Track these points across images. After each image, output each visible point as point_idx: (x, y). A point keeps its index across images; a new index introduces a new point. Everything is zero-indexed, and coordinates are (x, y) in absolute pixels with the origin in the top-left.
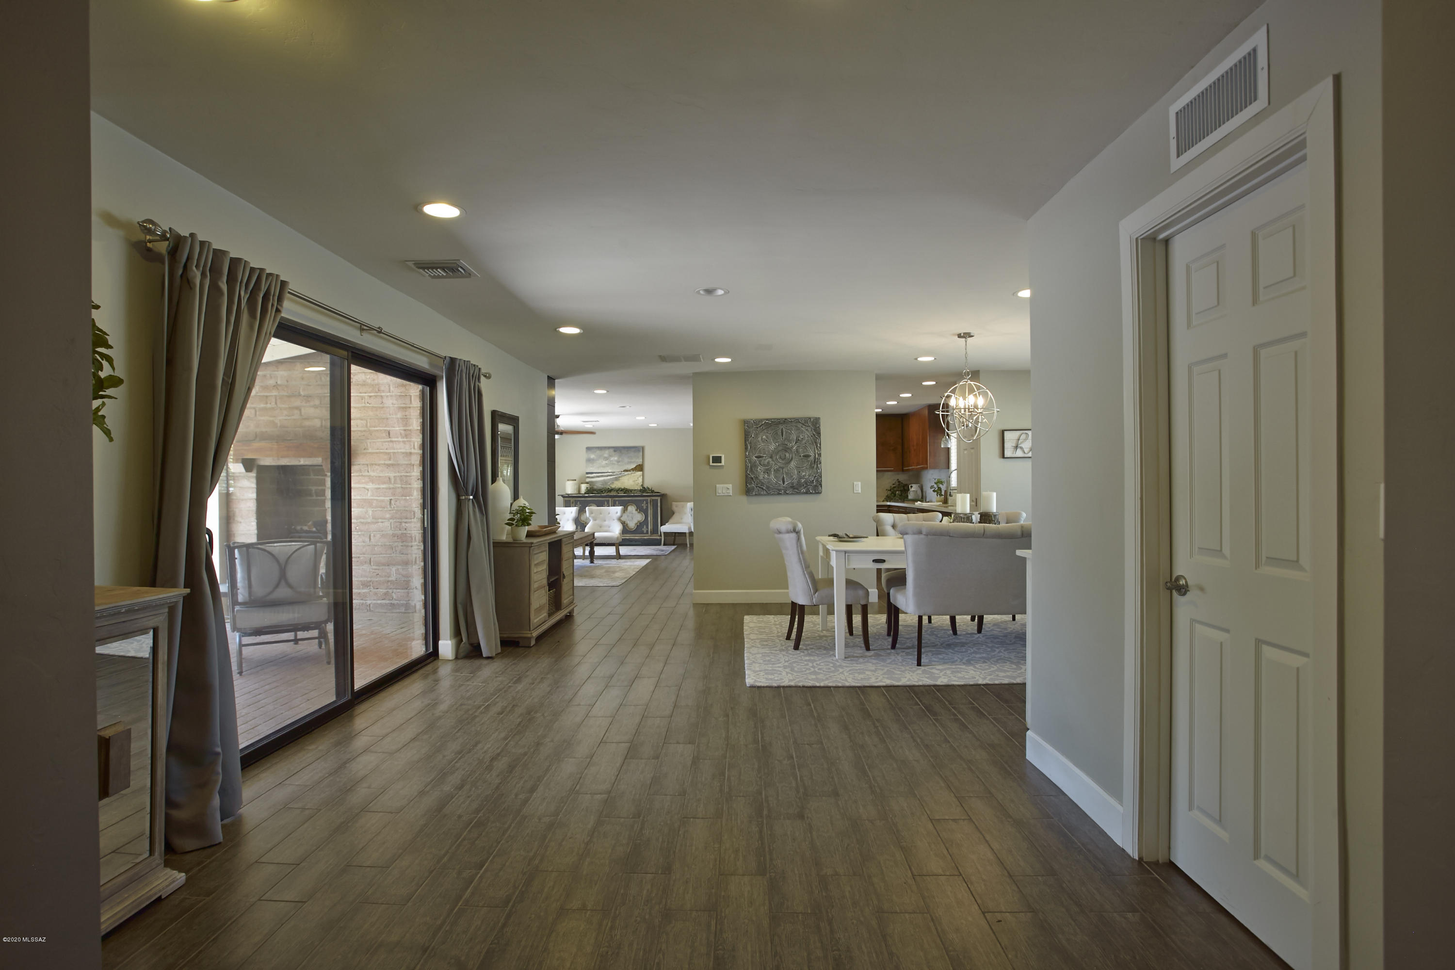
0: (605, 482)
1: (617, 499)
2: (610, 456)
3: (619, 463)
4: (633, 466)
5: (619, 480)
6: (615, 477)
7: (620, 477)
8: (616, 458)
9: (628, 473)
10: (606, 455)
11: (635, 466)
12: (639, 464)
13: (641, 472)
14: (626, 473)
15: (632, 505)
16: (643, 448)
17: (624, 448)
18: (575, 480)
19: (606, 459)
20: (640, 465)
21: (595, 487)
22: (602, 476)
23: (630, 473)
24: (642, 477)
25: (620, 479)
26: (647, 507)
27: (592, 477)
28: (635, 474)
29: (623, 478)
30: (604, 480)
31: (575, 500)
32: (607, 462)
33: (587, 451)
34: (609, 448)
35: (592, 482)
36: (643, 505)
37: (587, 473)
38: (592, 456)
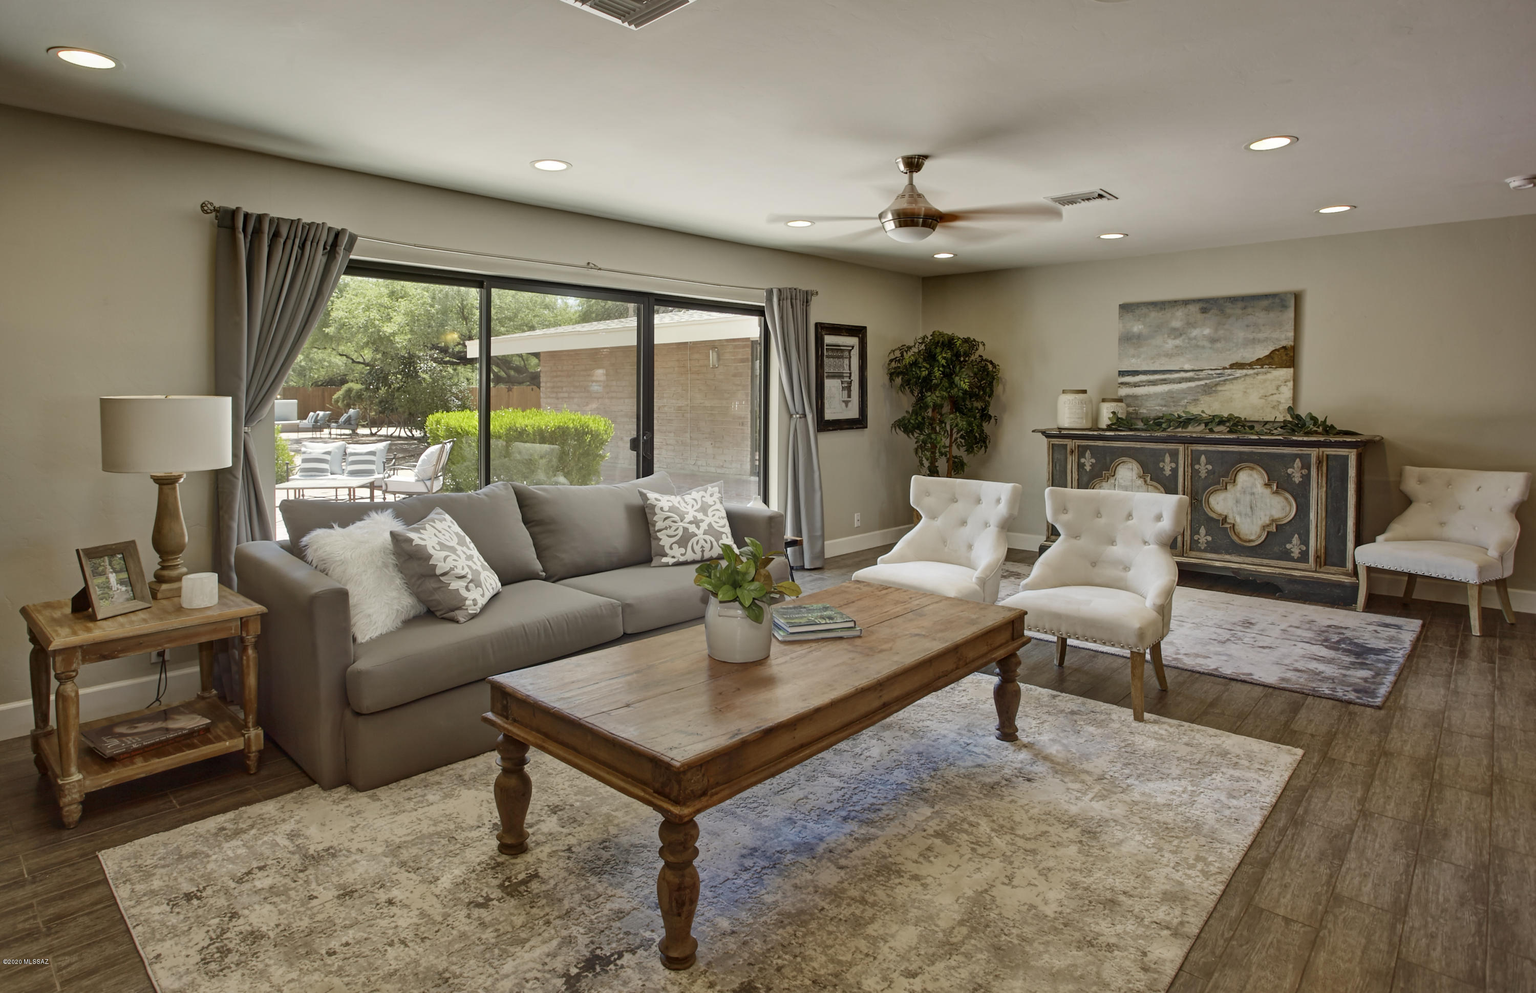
0: (1171, 397)
1: (1202, 448)
2: (1190, 325)
3: (1218, 345)
4: (1262, 352)
5: (1216, 391)
6: (1202, 383)
7: (1217, 385)
8: (1207, 331)
9: (1245, 372)
10: (1176, 324)
11: (1267, 353)
12: (1284, 343)
13: (1291, 371)
14: (1239, 373)
15: (1252, 469)
16: (1298, 297)
17: (1233, 300)
18: (1084, 392)
19: (1176, 333)
20: (1284, 348)
21: (1143, 411)
22: (1164, 382)
23: (1251, 372)
24: (1291, 384)
25: (1219, 388)
26: (1307, 478)
27: (1136, 385)
28: (1269, 376)
29: (1228, 387)
30: (1170, 392)
31: (1079, 446)
32: (1178, 342)
33: (1121, 316)
34: (1186, 302)
35: (1135, 397)
36: (1290, 471)
37: (1122, 373)
38: (1137, 328)
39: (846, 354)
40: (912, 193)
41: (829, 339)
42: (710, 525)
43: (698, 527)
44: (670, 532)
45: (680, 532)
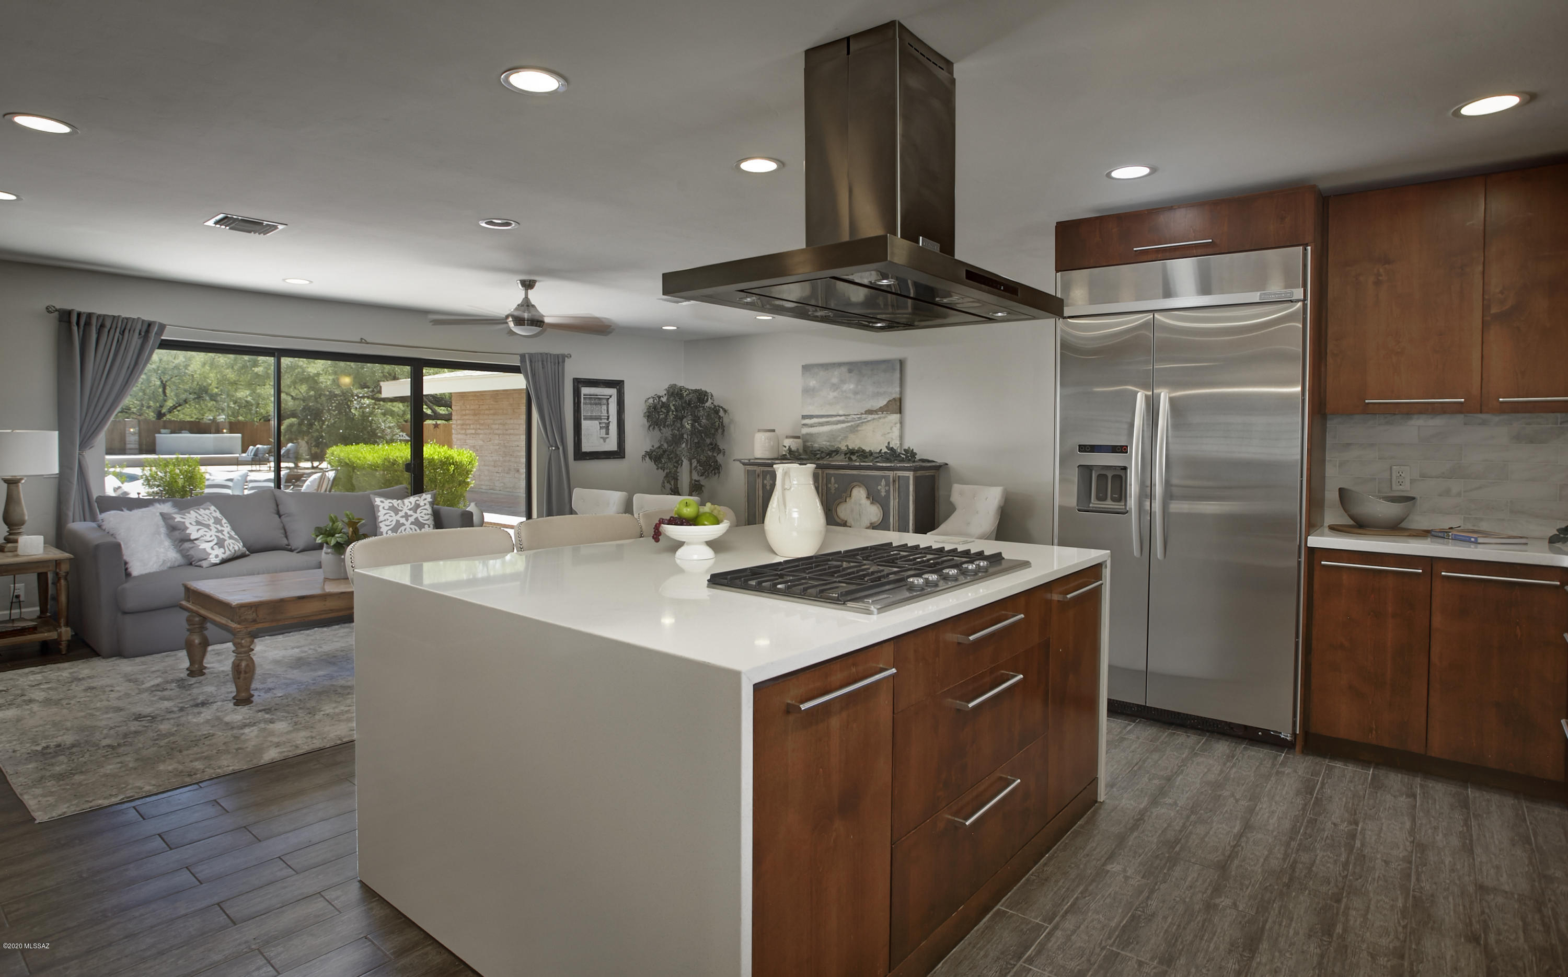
0: (833, 436)
1: (832, 472)
2: (843, 381)
3: (858, 397)
4: (882, 402)
5: (857, 431)
6: (849, 424)
7: (858, 426)
8: (852, 386)
9: (873, 416)
10: (835, 380)
11: (885, 403)
12: (894, 396)
13: (898, 415)
14: (870, 417)
15: (860, 487)
16: (902, 363)
17: (866, 363)
18: (774, 431)
19: (835, 387)
20: (894, 399)
21: (816, 445)
22: (828, 423)
23: (876, 416)
24: (898, 425)
25: (859, 428)
26: (888, 492)
27: (812, 426)
28: (887, 420)
29: (864, 427)
30: (831, 431)
31: (763, 471)
32: (835, 394)
33: (803, 374)
34: (840, 365)
35: (811, 435)
36: (879, 487)
37: (804, 417)
38: (813, 383)
39: (605, 401)
40: (527, 304)
41: (585, 391)
42: (417, 519)
43: (407, 520)
44: (387, 523)
45: (394, 523)
